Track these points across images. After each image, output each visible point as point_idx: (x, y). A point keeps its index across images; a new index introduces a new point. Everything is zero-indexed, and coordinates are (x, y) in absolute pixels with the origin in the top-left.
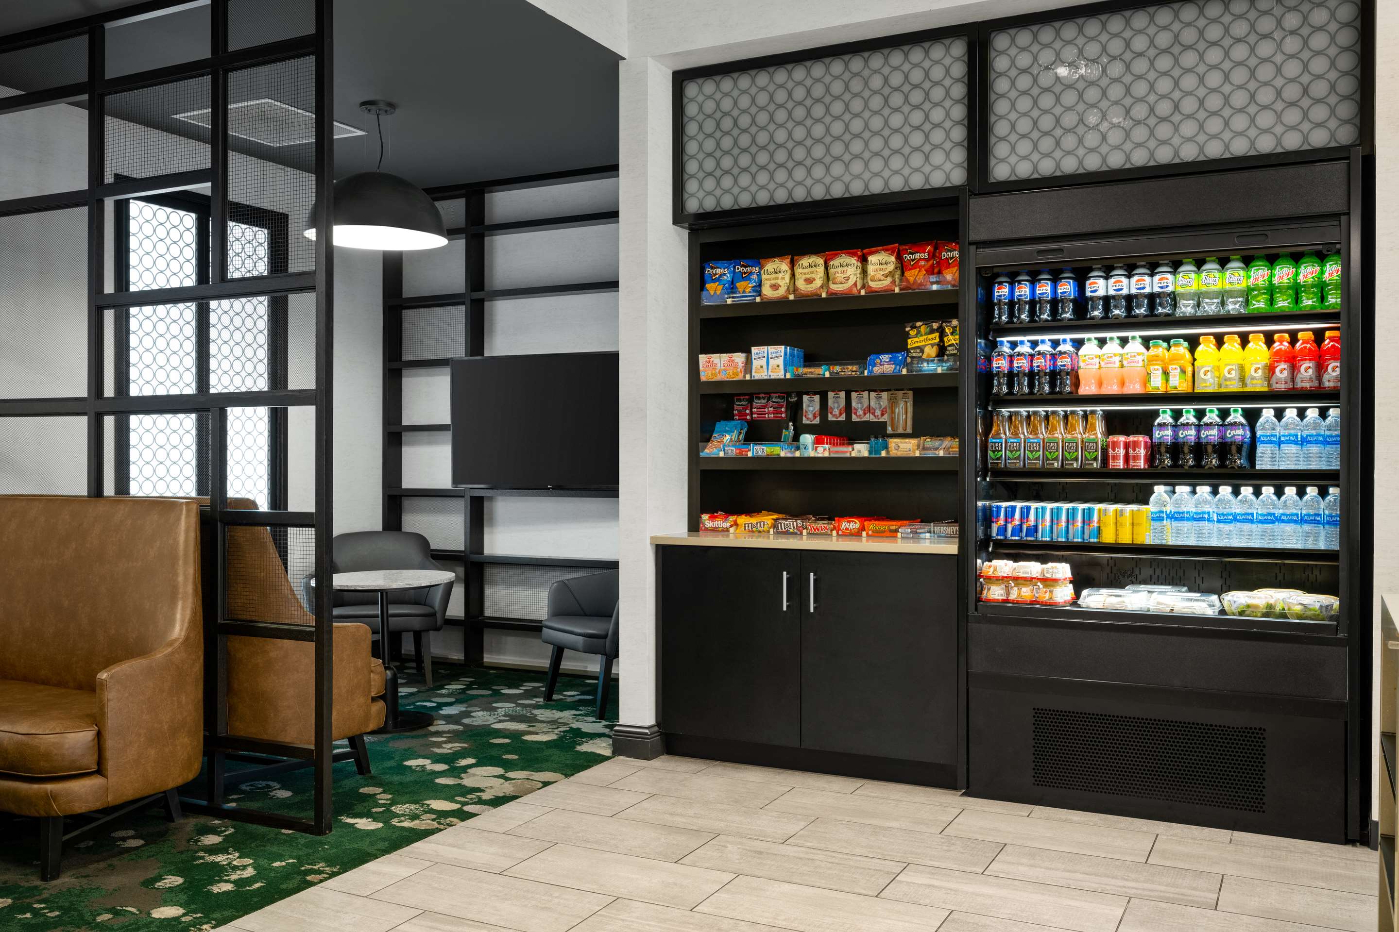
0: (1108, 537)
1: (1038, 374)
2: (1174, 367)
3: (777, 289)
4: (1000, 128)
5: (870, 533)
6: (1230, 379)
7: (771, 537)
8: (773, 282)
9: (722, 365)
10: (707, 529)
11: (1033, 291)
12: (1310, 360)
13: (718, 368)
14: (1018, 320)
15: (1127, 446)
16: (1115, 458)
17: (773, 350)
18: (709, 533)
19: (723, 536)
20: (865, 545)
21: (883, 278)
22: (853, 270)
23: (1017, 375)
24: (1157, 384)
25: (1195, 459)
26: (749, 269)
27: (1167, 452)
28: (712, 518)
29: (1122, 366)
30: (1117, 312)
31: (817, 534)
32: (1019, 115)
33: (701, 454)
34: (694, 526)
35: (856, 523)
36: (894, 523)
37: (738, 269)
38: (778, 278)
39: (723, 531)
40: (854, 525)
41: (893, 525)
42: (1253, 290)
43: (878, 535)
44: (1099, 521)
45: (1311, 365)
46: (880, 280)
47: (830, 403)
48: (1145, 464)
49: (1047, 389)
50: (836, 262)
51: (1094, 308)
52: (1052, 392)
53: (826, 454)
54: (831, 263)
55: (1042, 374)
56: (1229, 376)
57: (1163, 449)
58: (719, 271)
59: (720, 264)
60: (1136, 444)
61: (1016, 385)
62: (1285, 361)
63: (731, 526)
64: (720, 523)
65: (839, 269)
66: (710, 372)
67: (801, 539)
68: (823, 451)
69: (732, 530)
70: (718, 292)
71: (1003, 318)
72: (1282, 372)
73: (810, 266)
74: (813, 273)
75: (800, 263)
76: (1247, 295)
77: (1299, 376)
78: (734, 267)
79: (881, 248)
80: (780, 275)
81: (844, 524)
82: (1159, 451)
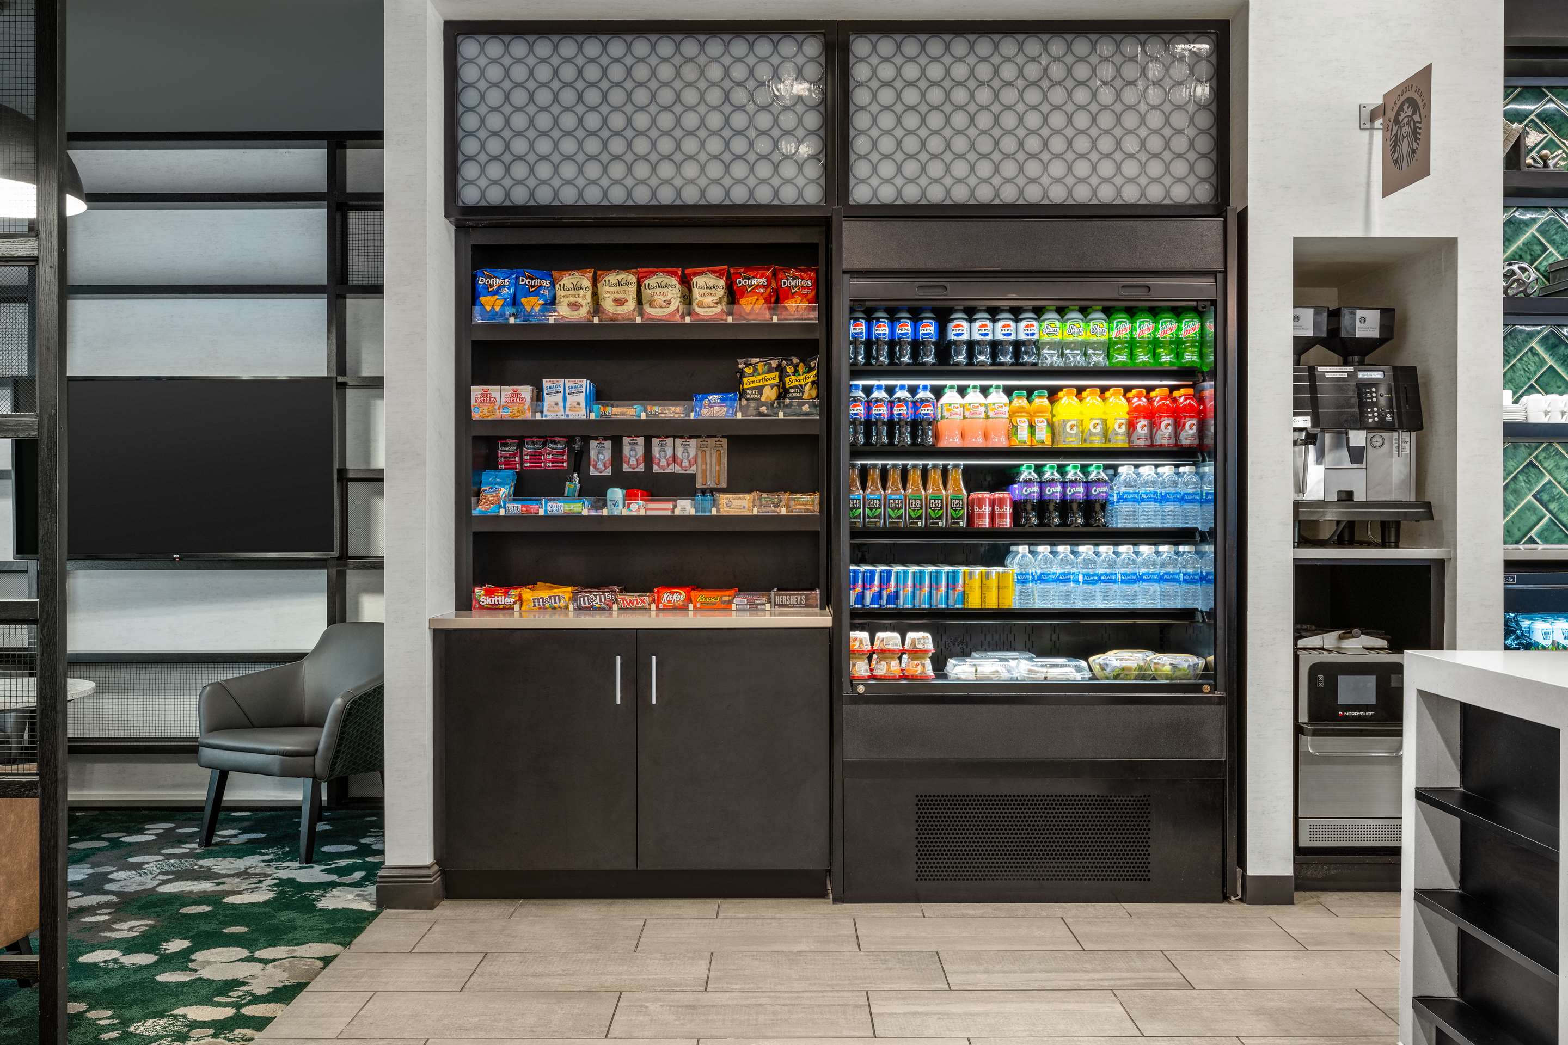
0: (974, 602)
1: (898, 423)
2: (1041, 419)
3: (578, 309)
4: (860, 144)
5: (698, 605)
6: (1095, 435)
7: (571, 614)
8: (572, 300)
9: (503, 400)
10: (482, 607)
11: (892, 330)
12: (1168, 417)
13: (498, 403)
14: (876, 362)
15: (993, 503)
16: (981, 516)
17: (572, 384)
18: (485, 612)
19: (504, 615)
20: (693, 619)
21: (712, 304)
22: (674, 292)
23: (876, 423)
24: (1023, 437)
25: (1061, 517)
26: (537, 282)
27: (1033, 509)
28: (489, 593)
29: (987, 417)
30: (982, 358)
31: (632, 609)
32: (881, 132)
33: (473, 512)
34: (464, 603)
35: (680, 594)
36: (728, 593)
37: (523, 280)
38: (578, 296)
39: (504, 608)
40: (678, 597)
41: (726, 595)
42: (1116, 343)
43: (707, 607)
44: (964, 586)
45: (1170, 422)
46: (709, 307)
47: (626, 450)
48: (1011, 524)
49: (908, 440)
50: (652, 281)
51: (958, 353)
52: (914, 444)
53: (642, 513)
54: (646, 282)
55: (902, 423)
56: (1094, 431)
57: (1029, 507)
58: (497, 282)
59: (499, 272)
60: (1001, 502)
61: (874, 434)
62: (1144, 417)
63: (515, 603)
64: (500, 599)
65: (658, 291)
66: (486, 408)
67: (611, 615)
68: (638, 508)
69: (517, 607)
70: (497, 309)
71: (859, 358)
72: (1142, 427)
73: (619, 284)
74: (624, 292)
75: (607, 279)
76: (1108, 347)
77: (1159, 432)
78: (517, 278)
79: (706, 269)
80: (581, 292)
81: (665, 596)
82: (1025, 509)
